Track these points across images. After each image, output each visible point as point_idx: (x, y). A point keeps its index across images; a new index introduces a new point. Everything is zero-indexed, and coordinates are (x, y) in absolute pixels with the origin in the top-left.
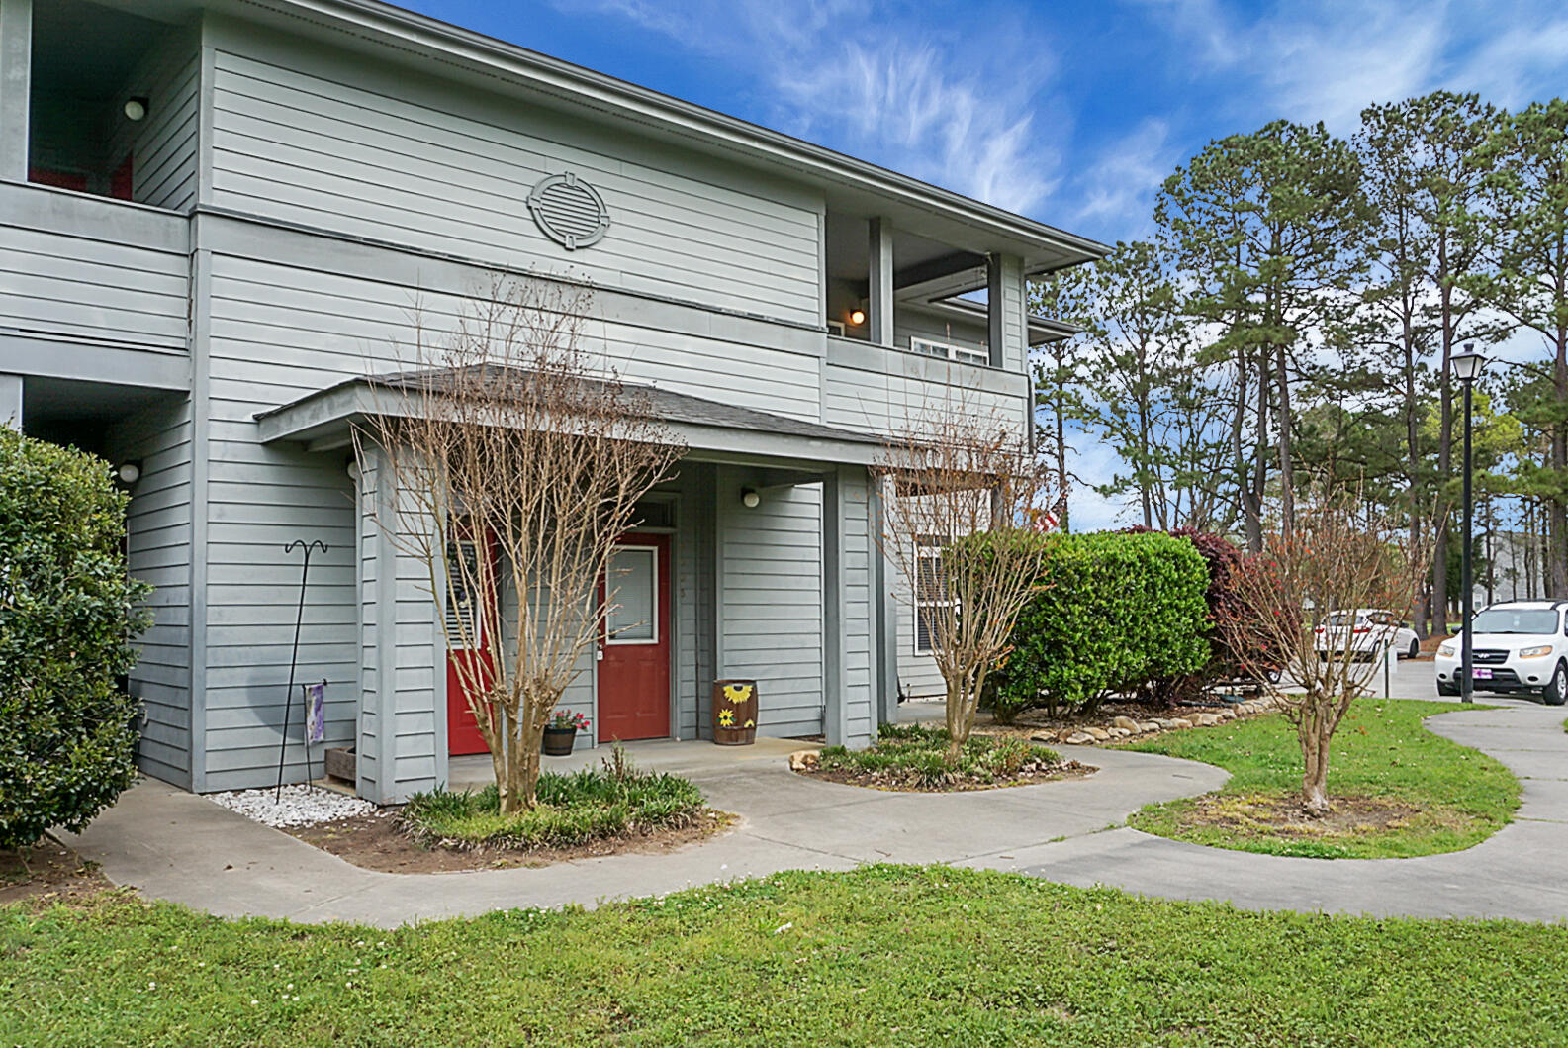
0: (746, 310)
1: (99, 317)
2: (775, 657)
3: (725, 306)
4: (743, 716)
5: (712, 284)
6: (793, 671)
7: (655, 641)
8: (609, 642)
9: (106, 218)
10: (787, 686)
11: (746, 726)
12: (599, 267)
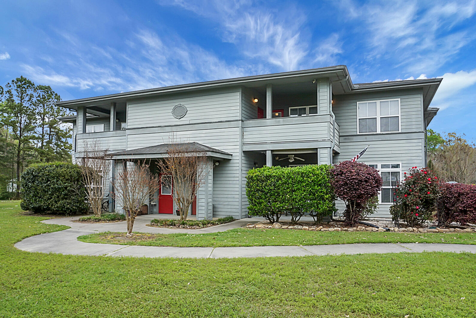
0: (217, 121)
2: (226, 200)
3: (212, 121)
6: (231, 203)
10: (229, 207)
12: (185, 120)
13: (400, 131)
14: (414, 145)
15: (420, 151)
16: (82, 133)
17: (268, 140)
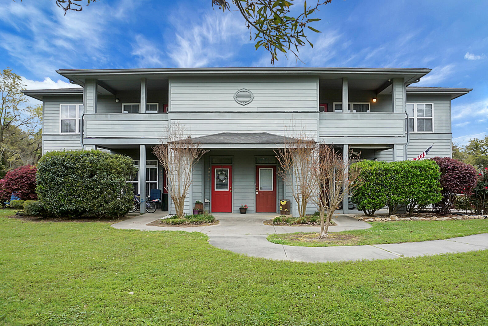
0: (292, 111)
1: (156, 133)
3: (286, 111)
4: (284, 208)
5: (282, 106)
7: (272, 190)
8: (260, 190)
9: (156, 116)
11: (285, 210)
12: (251, 107)
13: (433, 132)
14: (444, 144)
15: (449, 150)
16: (94, 113)
17: (346, 134)
